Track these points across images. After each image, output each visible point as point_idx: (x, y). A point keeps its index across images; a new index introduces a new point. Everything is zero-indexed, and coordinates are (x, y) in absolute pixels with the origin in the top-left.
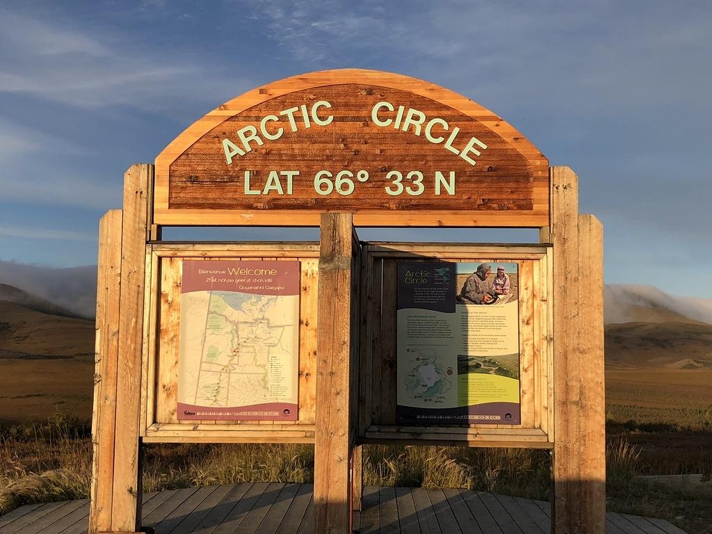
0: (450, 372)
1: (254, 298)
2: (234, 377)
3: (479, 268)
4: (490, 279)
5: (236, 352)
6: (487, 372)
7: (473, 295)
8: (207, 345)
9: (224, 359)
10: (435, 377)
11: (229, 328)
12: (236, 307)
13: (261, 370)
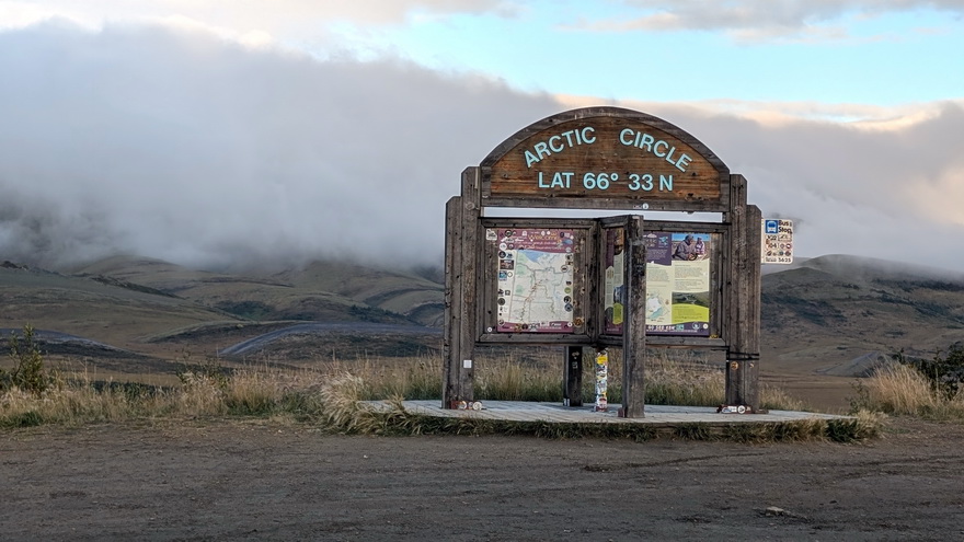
0: (667, 303)
1: (545, 254)
2: (533, 305)
3: (687, 237)
4: (693, 245)
5: (534, 289)
6: (690, 303)
7: (682, 254)
8: (516, 284)
9: (526, 294)
10: (658, 306)
11: (530, 273)
12: (534, 260)
13: (550, 301)
